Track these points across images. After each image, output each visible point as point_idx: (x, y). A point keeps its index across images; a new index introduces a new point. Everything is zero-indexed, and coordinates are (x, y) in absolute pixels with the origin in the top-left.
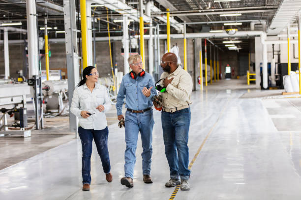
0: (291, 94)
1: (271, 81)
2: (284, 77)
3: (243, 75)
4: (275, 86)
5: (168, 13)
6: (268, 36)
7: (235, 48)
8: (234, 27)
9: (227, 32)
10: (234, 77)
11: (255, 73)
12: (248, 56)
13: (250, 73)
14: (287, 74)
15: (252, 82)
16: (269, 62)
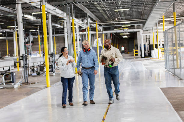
0: (154, 59)
1: (146, 54)
2: (151, 51)
3: (131, 51)
4: (148, 56)
5: (97, 23)
6: (143, 31)
7: (126, 37)
8: (126, 27)
9: (123, 30)
10: (126, 52)
11: (138, 50)
12: (133, 41)
13: (135, 50)
14: (153, 49)
15: (136, 55)
16: (145, 44)
